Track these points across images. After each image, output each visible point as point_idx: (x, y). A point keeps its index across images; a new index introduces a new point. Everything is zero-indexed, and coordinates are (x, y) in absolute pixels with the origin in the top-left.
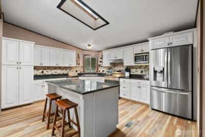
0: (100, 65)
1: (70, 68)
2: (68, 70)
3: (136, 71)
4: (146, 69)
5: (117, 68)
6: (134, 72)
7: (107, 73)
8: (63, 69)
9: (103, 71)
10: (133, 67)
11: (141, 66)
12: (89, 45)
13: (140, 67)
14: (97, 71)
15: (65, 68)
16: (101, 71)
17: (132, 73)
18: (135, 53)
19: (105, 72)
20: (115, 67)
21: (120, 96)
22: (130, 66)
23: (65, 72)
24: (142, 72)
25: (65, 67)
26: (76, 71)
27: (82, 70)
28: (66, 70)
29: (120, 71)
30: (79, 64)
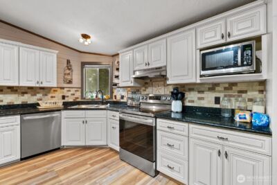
0: (116, 85)
1: (45, 90)
2: (39, 96)
3: (200, 99)
4: (230, 93)
5: (152, 91)
6: (193, 99)
7: (129, 102)
8: (23, 93)
9: (122, 97)
10: (191, 87)
11: (217, 85)
12: (85, 36)
13: (213, 87)
14: (111, 97)
15: (32, 90)
16: (119, 98)
17: (188, 104)
18: (200, 46)
19: (125, 100)
20: (146, 88)
21: (158, 169)
22: (183, 86)
23: (29, 99)
24: (217, 100)
25: (31, 88)
26: (64, 97)
27: (78, 94)
28: (35, 95)
29: (157, 98)
30: (70, 82)
